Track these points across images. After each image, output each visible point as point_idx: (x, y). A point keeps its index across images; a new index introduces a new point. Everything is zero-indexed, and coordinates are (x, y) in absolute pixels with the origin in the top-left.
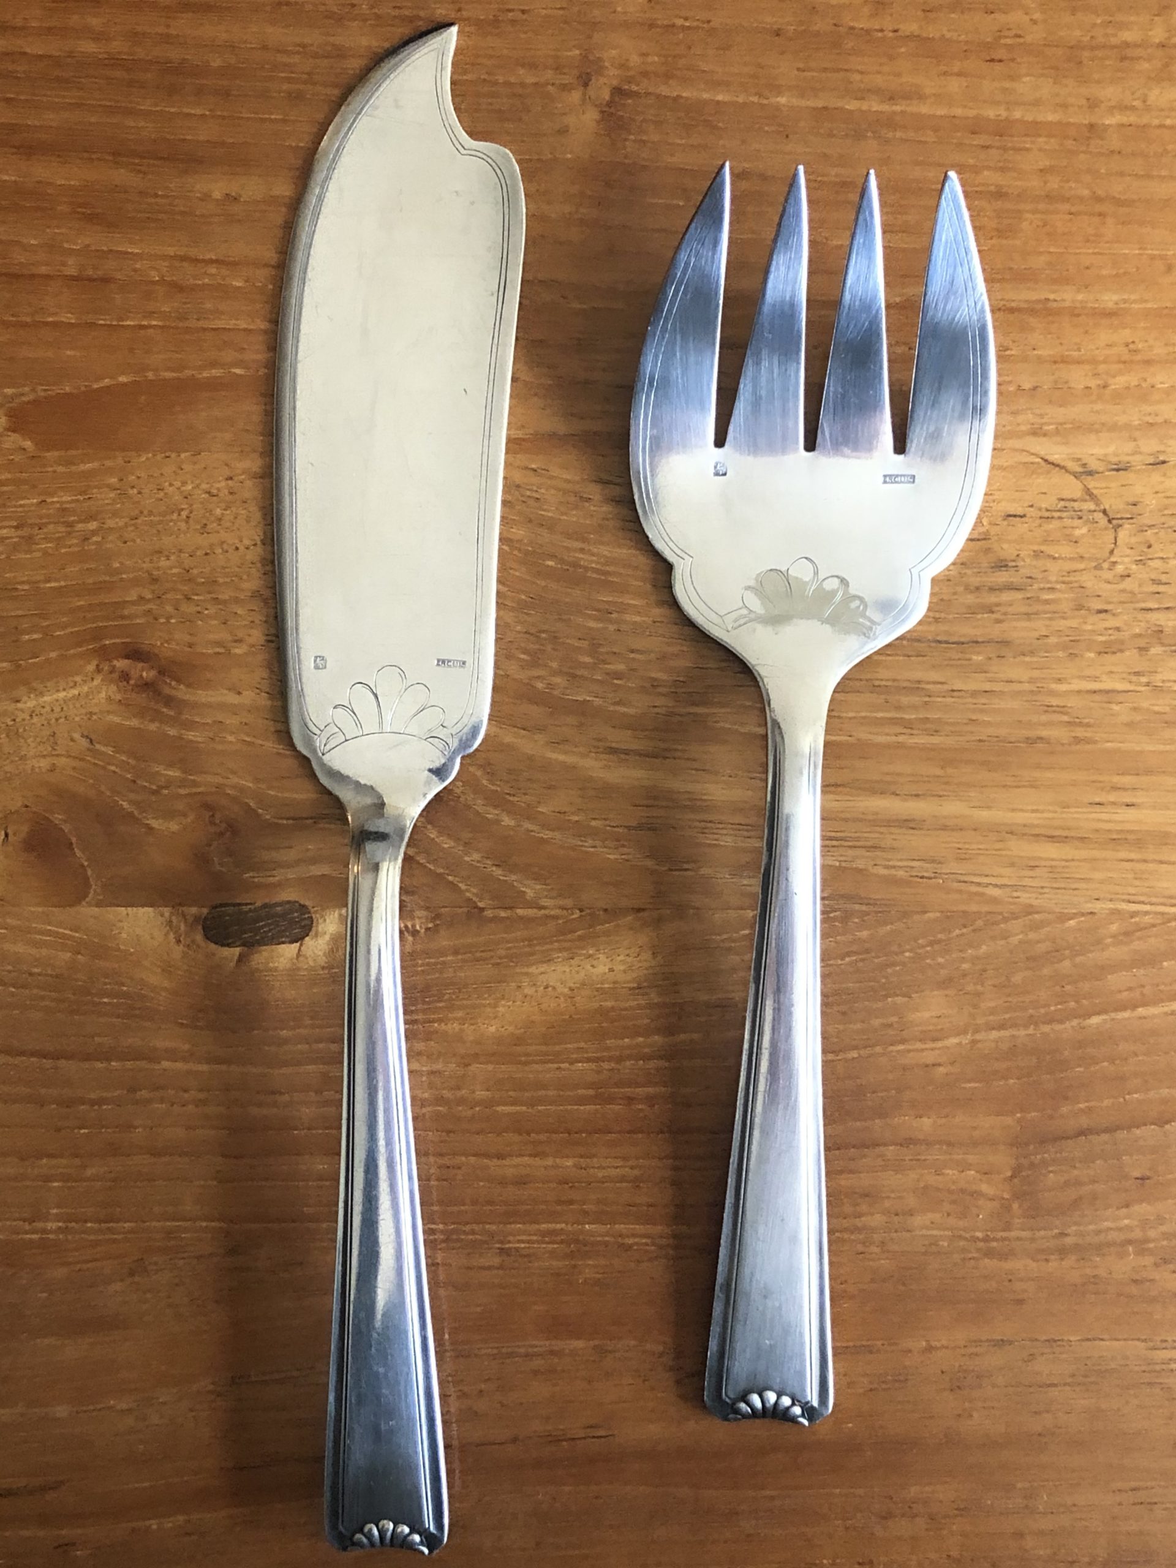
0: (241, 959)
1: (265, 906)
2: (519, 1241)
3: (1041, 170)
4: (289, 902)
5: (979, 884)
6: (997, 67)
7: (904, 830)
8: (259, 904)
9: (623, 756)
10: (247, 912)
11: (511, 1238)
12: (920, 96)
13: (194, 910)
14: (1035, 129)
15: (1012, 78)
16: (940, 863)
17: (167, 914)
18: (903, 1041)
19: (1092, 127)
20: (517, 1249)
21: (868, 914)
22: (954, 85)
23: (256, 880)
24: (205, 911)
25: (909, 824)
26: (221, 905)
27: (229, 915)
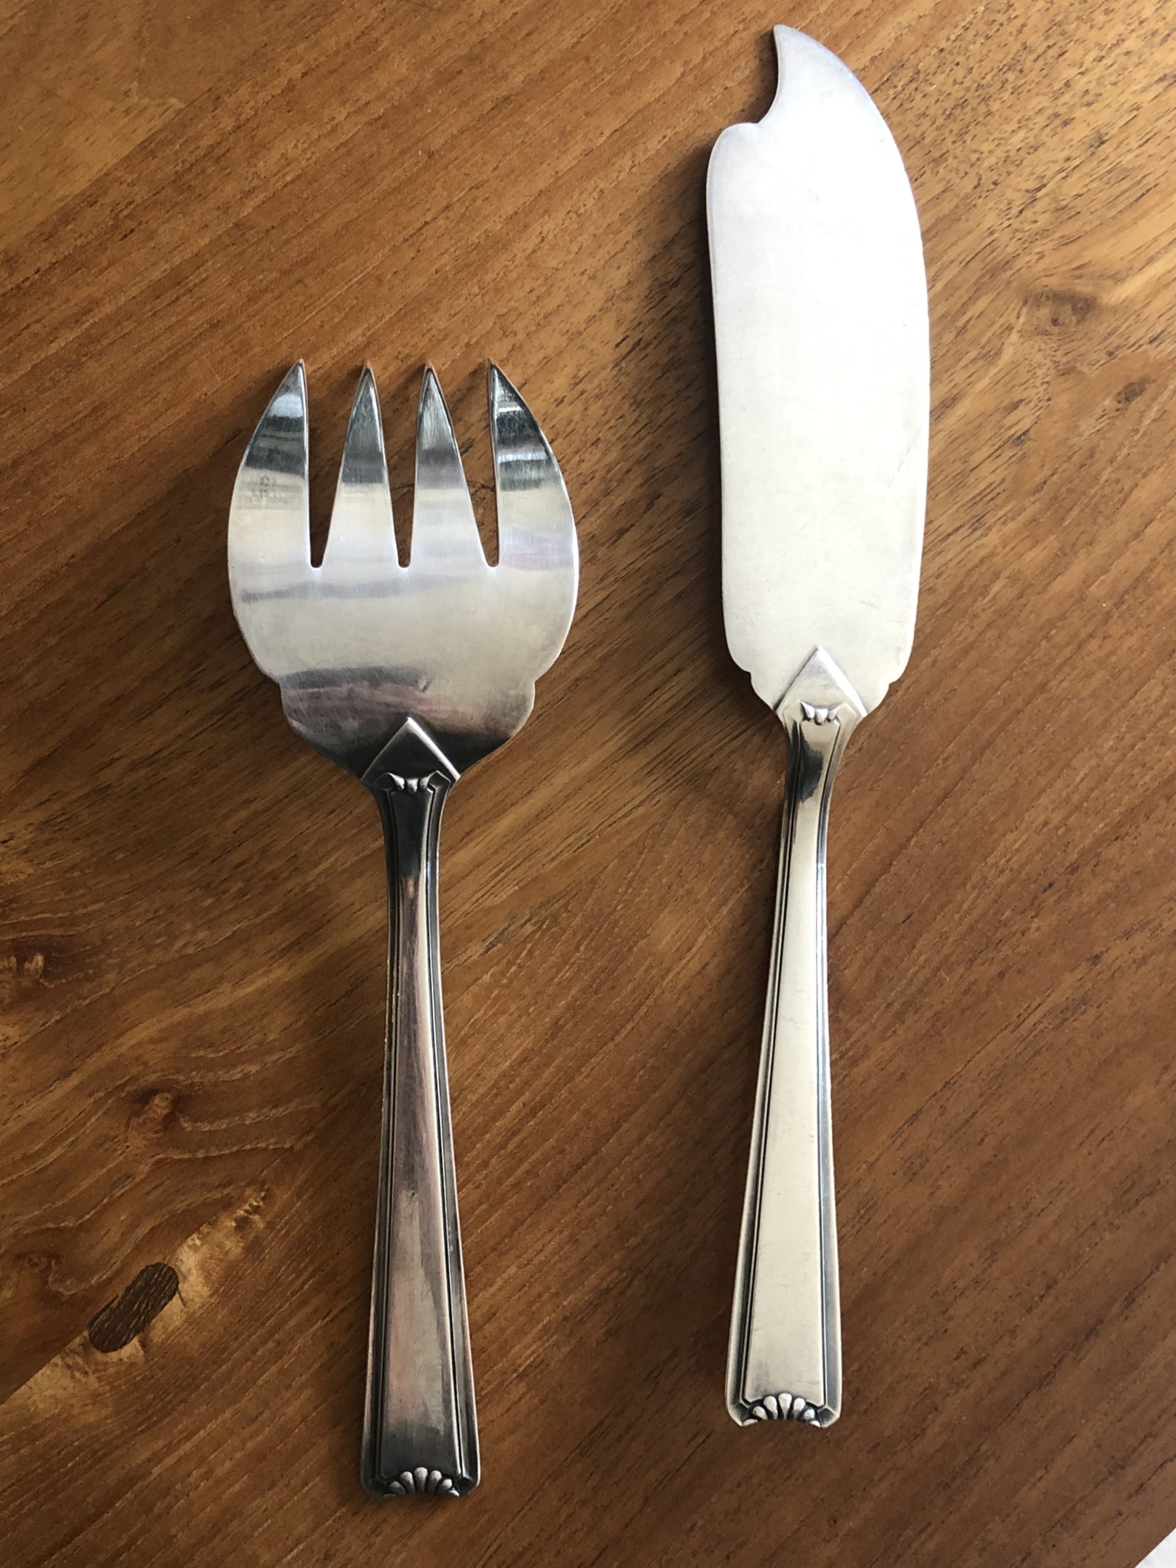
0: (144, 1344)
1: (128, 1290)
2: (527, 1358)
3: (230, 285)
4: (143, 1271)
5: (624, 816)
6: (134, 237)
7: (541, 825)
8: (121, 1293)
9: (297, 948)
10: (118, 1307)
11: (518, 1362)
12: (95, 303)
13: (78, 1340)
14: (197, 261)
15: (150, 238)
16: (586, 825)
17: (60, 1362)
18: (669, 970)
19: (237, 225)
20: (530, 1365)
21: (567, 904)
22: (114, 276)
23: (104, 1277)
24: (86, 1333)
25: (540, 816)
26: (95, 1318)
27: (106, 1321)
